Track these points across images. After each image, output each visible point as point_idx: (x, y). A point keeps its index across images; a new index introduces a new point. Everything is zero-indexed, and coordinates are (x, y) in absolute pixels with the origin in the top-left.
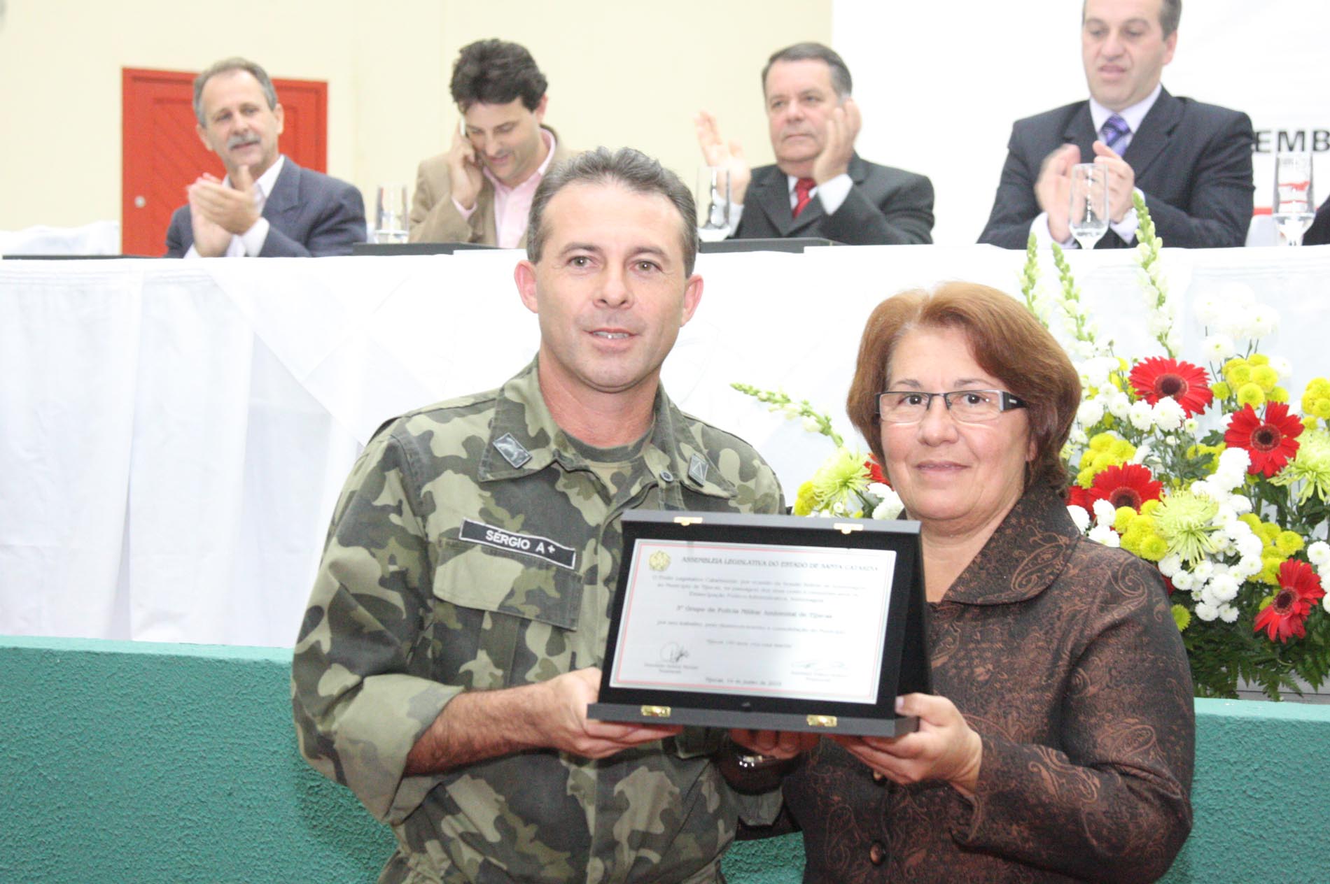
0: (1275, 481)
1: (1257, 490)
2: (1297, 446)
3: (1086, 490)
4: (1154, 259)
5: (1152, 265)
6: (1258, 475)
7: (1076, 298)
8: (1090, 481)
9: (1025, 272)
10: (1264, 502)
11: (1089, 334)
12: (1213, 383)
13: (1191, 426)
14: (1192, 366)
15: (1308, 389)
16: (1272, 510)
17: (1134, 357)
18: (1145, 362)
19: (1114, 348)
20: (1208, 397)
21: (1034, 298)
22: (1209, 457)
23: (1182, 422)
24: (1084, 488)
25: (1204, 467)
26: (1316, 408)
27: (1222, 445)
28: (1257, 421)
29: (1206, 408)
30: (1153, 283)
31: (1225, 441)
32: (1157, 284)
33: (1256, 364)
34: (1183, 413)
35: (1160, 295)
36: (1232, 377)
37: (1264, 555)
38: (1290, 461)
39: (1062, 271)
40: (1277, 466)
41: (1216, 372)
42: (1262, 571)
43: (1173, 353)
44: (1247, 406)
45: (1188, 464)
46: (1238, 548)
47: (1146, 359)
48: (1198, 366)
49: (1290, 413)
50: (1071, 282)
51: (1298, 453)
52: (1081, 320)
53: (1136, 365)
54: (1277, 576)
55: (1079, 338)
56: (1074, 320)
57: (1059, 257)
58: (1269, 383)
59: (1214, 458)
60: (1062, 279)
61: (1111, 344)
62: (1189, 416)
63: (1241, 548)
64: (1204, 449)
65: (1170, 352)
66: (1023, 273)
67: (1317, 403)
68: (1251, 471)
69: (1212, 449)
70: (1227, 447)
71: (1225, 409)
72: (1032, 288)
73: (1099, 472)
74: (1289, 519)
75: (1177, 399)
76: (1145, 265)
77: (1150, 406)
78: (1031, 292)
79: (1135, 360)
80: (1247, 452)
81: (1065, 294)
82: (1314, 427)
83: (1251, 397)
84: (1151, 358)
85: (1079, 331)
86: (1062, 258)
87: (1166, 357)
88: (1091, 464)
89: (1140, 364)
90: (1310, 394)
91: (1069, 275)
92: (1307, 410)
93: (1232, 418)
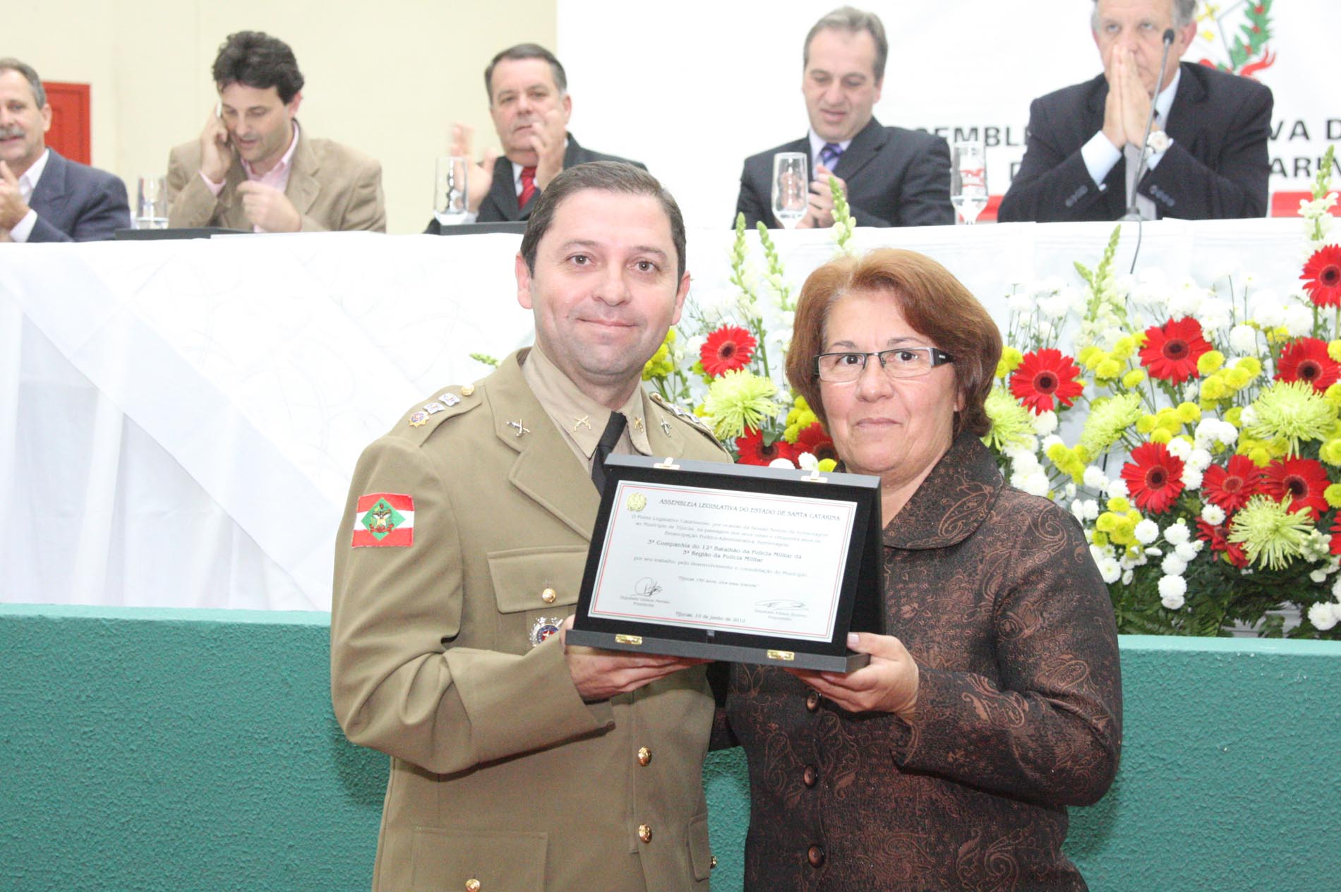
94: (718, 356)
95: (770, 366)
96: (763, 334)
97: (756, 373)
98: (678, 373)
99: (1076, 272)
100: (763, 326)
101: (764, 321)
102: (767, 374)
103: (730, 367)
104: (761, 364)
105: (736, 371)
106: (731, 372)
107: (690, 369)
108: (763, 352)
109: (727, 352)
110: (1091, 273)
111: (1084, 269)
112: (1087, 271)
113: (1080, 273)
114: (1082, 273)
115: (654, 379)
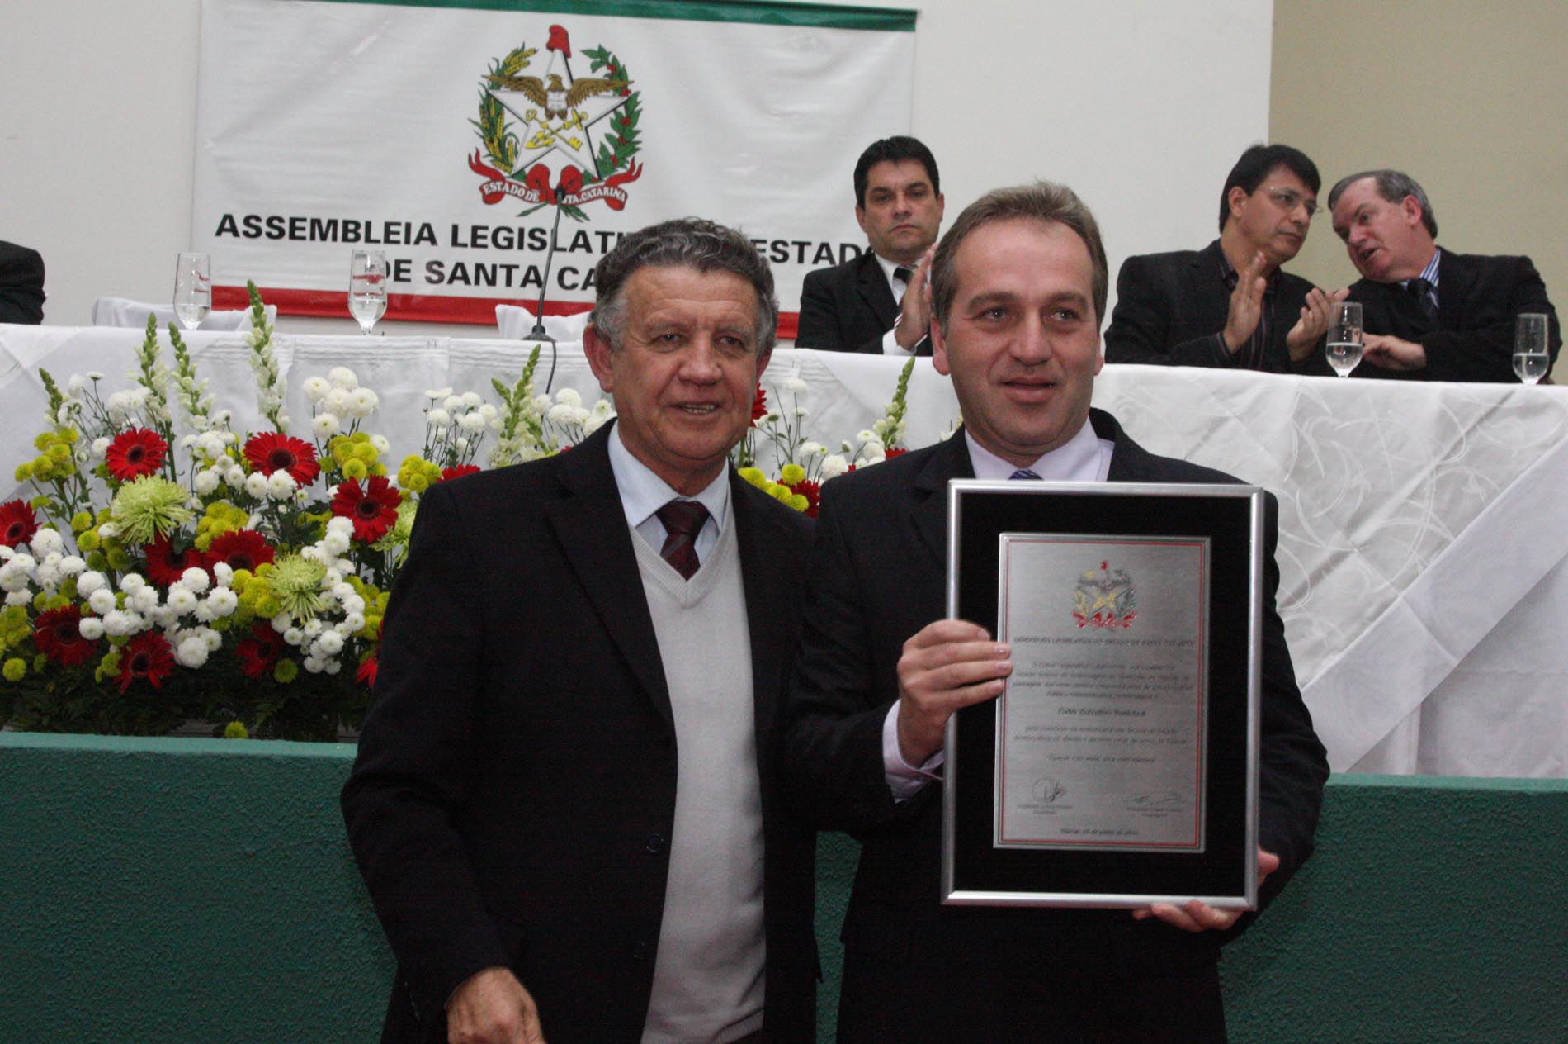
0: (375, 547)
1: (357, 555)
2: (396, 515)
3: (205, 553)
4: (266, 342)
5: (265, 348)
6: (359, 542)
7: (192, 376)
8: (207, 546)
9: (145, 349)
10: (363, 566)
11: (204, 409)
12: (320, 456)
13: (301, 496)
14: (301, 441)
15: (405, 464)
16: (370, 573)
17: (250, 432)
18: (258, 437)
19: (230, 423)
20: (315, 469)
21: (153, 374)
22: (317, 525)
23: (294, 492)
24: (202, 552)
25: (312, 533)
26: (411, 482)
27: (328, 514)
28: (361, 493)
29: (314, 481)
30: (265, 364)
31: (332, 510)
32: (269, 365)
33: (358, 441)
34: (294, 483)
35: (271, 375)
36: (338, 451)
37: (366, 613)
38: (390, 529)
39: (179, 349)
40: (378, 534)
41: (321, 447)
42: (365, 628)
43: (282, 429)
44: (352, 478)
45: (298, 530)
46: (344, 606)
47: (260, 434)
48: (306, 441)
49: (390, 485)
50: (187, 360)
51: (397, 522)
52: (195, 396)
53: (251, 439)
54: (378, 633)
55: (194, 412)
56: (190, 396)
57: (175, 337)
58: (370, 458)
59: (322, 525)
60: (178, 357)
61: (227, 419)
62: (300, 487)
63: (347, 606)
64: (311, 518)
65: (279, 428)
66: (142, 349)
67: (413, 478)
68: (354, 538)
69: (318, 518)
70: (333, 516)
71: (331, 482)
72: (152, 364)
73: (216, 537)
74: (385, 581)
75: (288, 471)
76: (258, 348)
77: (266, 478)
78: (150, 368)
79: (251, 435)
80: (351, 521)
81: (180, 370)
82: (410, 500)
83: (355, 471)
84: (263, 432)
85: (194, 405)
86: (179, 337)
87: (276, 432)
88: (207, 530)
89: (254, 438)
90: (405, 469)
91: (185, 353)
92: (403, 483)
93: (338, 489)
94: (126, 460)
95: (178, 470)
96: (172, 437)
97: (164, 477)
98: (78, 475)
99: (495, 389)
100: (173, 430)
101: (173, 424)
102: (174, 479)
103: (139, 472)
104: (168, 470)
105: (146, 477)
106: (141, 477)
107: (93, 472)
108: (171, 457)
109: (135, 455)
110: (509, 392)
111: (502, 387)
112: (505, 388)
113: (498, 390)
114: (501, 390)
115: (54, 481)
